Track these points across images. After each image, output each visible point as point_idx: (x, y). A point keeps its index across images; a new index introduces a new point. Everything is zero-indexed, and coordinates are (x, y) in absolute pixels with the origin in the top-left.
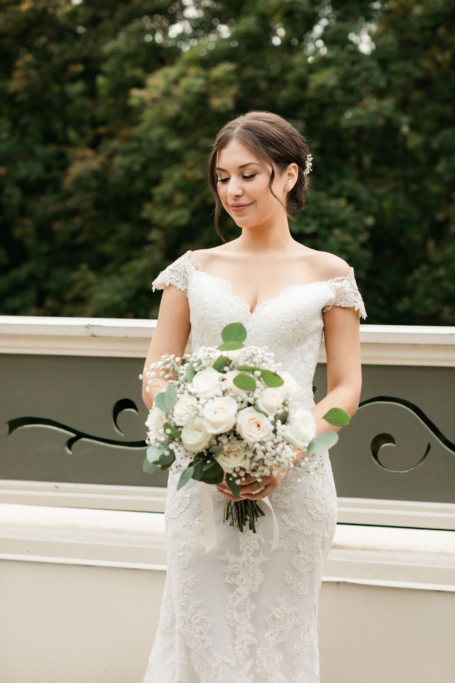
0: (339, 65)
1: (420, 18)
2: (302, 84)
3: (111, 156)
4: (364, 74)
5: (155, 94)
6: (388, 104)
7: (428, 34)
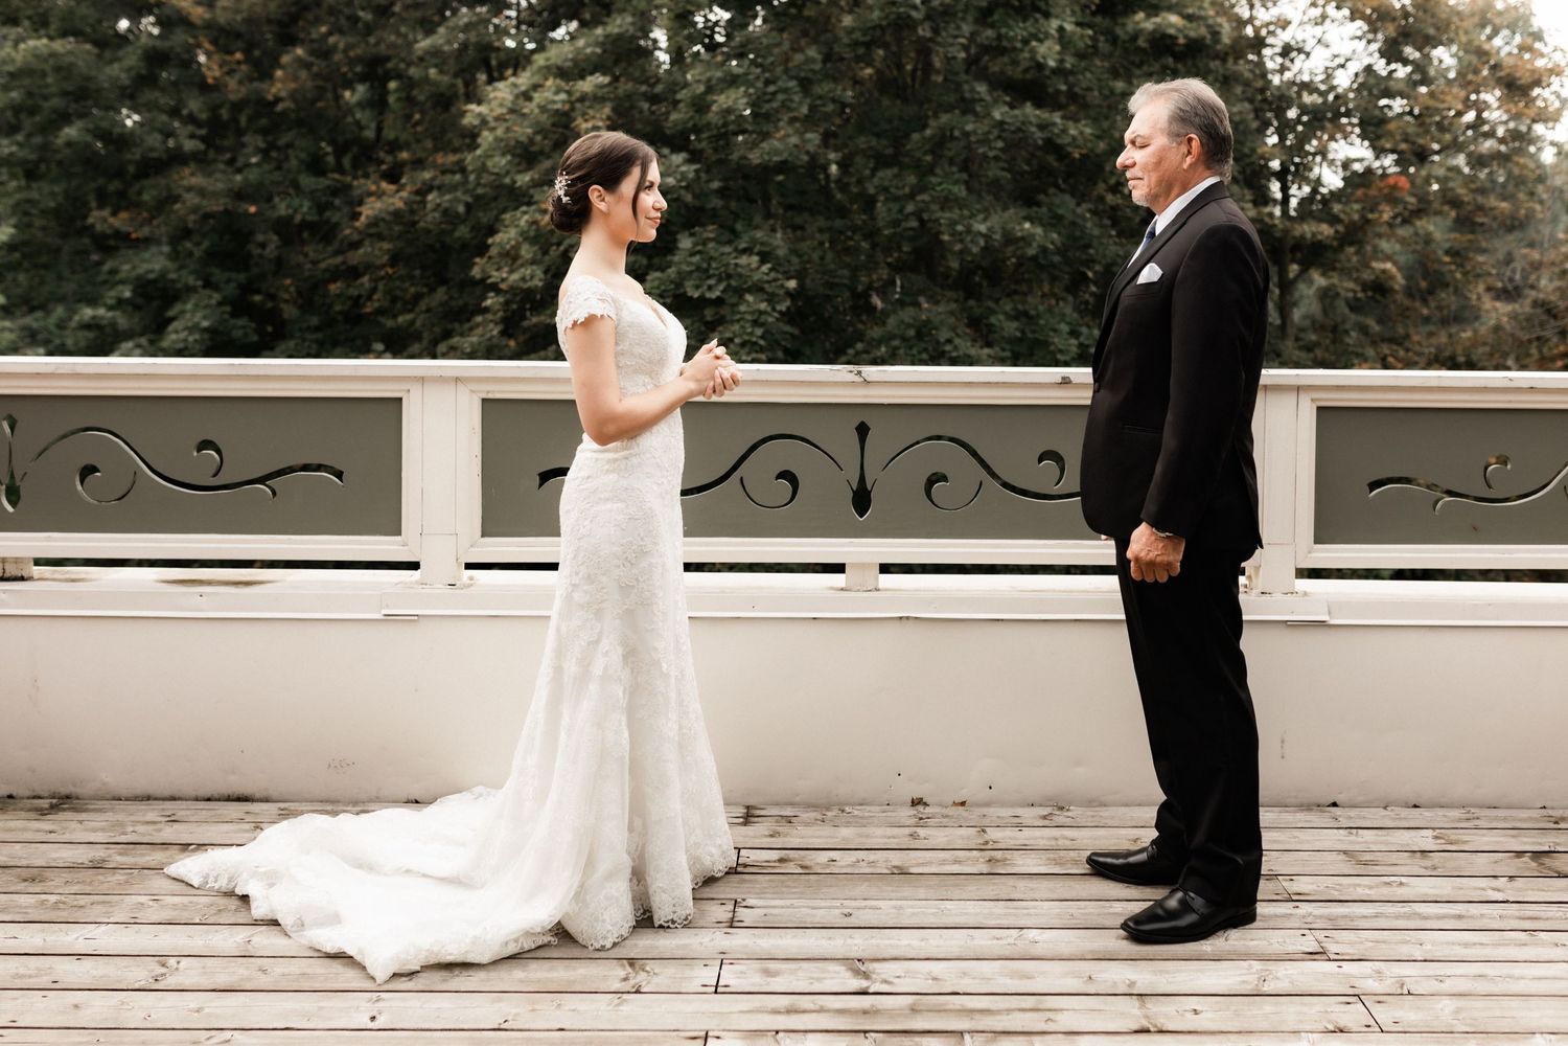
0: (749, 84)
1: (850, 31)
2: (700, 105)
3: (423, 191)
4: (780, 97)
5: (499, 111)
6: (813, 137)
7: (861, 51)
